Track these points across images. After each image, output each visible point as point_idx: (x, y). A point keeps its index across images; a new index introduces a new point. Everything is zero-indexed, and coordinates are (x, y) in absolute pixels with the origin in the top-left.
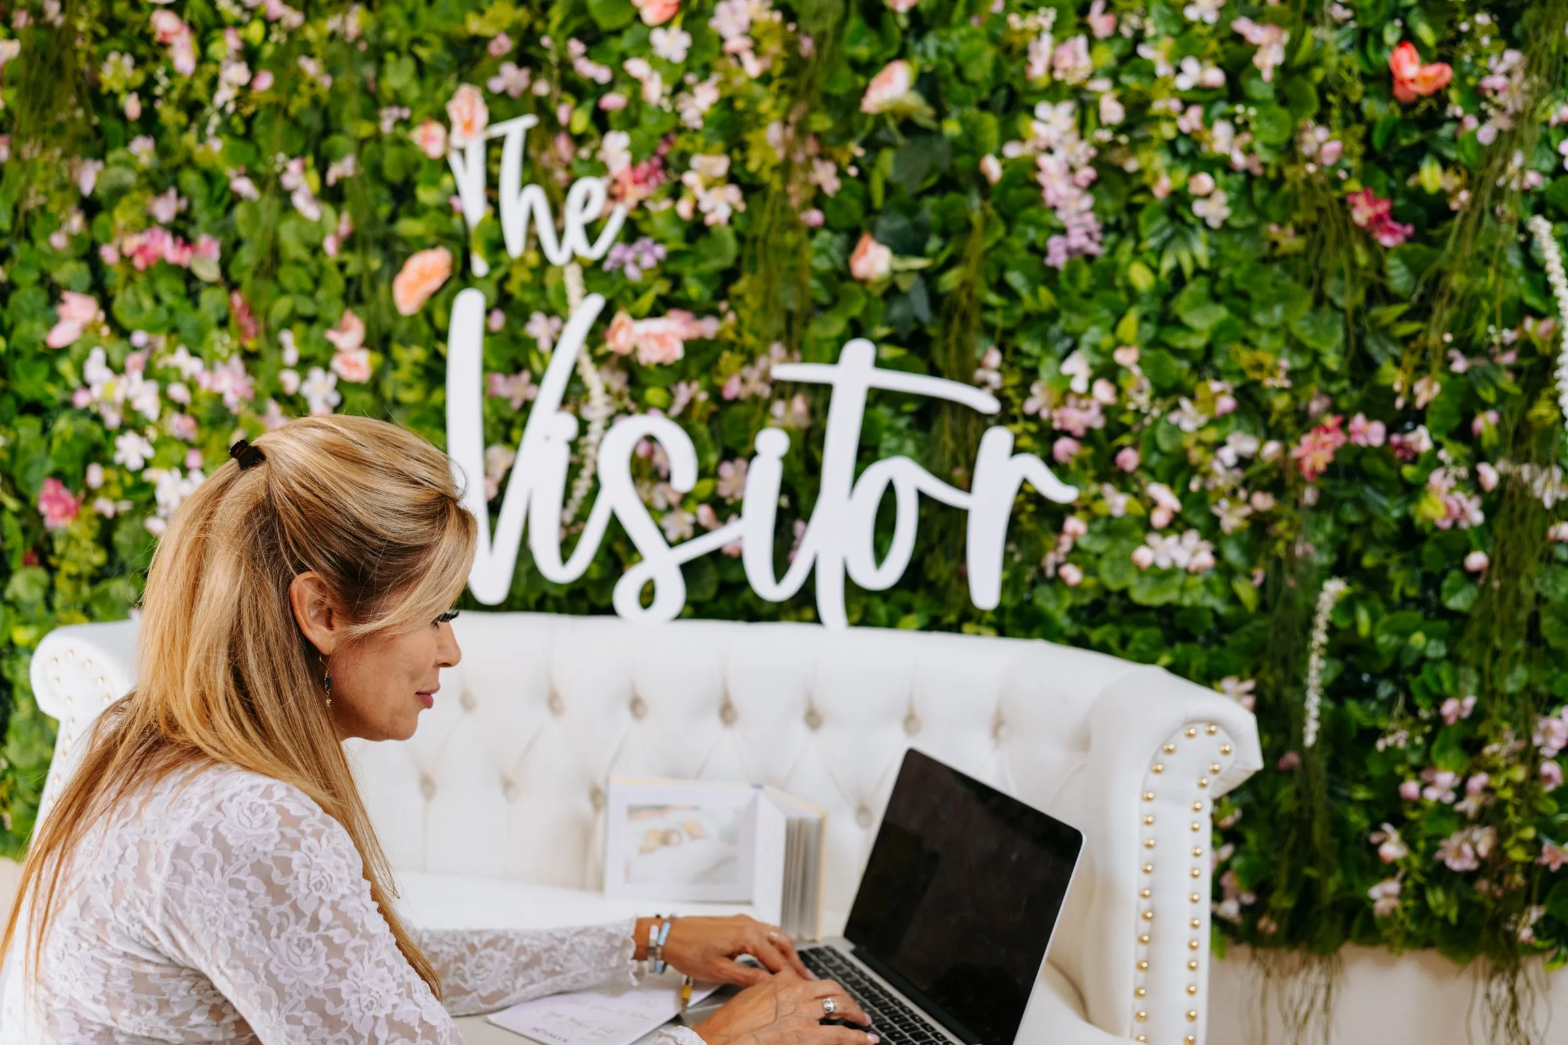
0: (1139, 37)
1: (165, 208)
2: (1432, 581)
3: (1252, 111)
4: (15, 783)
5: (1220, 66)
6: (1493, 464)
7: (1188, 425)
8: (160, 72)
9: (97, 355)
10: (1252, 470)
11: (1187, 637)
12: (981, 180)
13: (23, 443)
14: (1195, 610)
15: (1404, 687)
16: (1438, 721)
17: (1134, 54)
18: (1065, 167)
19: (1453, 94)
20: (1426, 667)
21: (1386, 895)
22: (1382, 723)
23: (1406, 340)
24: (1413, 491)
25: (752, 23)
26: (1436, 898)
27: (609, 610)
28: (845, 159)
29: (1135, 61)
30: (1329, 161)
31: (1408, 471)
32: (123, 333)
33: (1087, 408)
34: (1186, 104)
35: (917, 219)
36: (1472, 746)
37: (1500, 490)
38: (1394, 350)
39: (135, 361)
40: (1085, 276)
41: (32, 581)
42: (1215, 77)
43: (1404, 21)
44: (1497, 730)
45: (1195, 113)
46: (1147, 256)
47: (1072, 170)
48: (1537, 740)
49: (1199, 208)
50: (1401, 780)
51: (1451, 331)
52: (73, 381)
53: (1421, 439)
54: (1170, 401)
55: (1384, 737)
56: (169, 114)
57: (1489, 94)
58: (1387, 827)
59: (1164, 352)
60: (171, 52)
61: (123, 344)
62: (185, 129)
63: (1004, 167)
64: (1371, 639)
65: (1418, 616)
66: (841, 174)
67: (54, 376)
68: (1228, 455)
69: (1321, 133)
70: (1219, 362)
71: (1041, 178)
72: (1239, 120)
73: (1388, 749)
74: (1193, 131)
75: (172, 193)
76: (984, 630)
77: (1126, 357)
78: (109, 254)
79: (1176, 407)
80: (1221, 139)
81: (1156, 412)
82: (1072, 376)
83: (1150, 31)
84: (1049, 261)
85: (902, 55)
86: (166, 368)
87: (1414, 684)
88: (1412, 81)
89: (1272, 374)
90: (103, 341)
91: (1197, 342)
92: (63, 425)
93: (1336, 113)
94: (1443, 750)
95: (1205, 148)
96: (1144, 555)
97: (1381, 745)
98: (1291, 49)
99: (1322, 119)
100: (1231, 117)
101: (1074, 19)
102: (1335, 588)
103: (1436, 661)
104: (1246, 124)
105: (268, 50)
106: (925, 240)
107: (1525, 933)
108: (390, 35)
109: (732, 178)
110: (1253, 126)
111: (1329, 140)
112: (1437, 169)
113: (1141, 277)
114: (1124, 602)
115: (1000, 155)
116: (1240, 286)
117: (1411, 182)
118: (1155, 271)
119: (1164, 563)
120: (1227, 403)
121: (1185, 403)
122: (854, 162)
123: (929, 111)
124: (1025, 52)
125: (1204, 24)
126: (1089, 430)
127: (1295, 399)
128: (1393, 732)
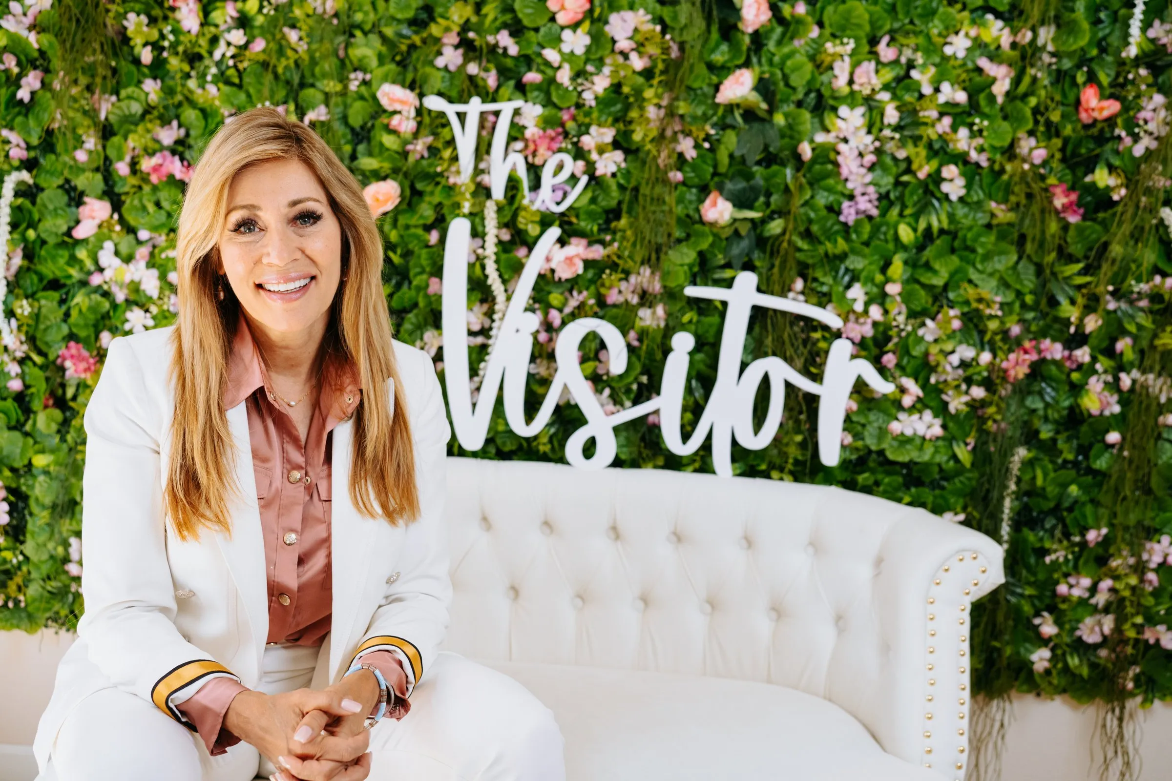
0: (911, 65)
1: (168, 136)
2: (1084, 450)
3: (986, 123)
4: (29, 573)
5: (964, 89)
6: (1128, 373)
7: (929, 338)
8: (167, 29)
9: (109, 246)
10: (970, 371)
11: (918, 482)
12: (798, 157)
13: (44, 311)
14: (927, 465)
15: (1062, 520)
16: (1084, 544)
17: (907, 76)
18: (856, 153)
19: (1119, 121)
20: (1077, 507)
21: (1042, 659)
22: (1047, 545)
23: (1079, 287)
24: (1077, 389)
25: (636, 30)
26: (1073, 661)
27: (561, 460)
28: (702, 135)
29: (907, 81)
30: (1037, 161)
31: (1075, 376)
32: (131, 230)
33: (864, 323)
34: (942, 115)
35: (752, 182)
36: (1102, 561)
37: (1132, 390)
38: (1071, 293)
39: (143, 252)
40: (867, 228)
41: (51, 419)
42: (961, 97)
43: (1089, 67)
44: (1119, 551)
45: (947, 121)
46: (908, 220)
47: (861, 155)
48: (1145, 557)
49: (945, 187)
50: (1057, 583)
51: (1113, 284)
52: (89, 265)
53: (1083, 354)
54: (919, 321)
55: (1049, 554)
56: (175, 63)
57: (1141, 122)
58: (1045, 614)
59: (917, 287)
60: (178, 15)
61: (131, 237)
62: (188, 76)
63: (813, 150)
64: (1043, 489)
65: (1073, 473)
66: (697, 146)
67: (73, 260)
68: (955, 359)
69: (1032, 142)
70: (951, 295)
71: (840, 159)
72: (975, 128)
73: (1052, 562)
74: (945, 132)
75: (175, 123)
76: (785, 476)
77: (893, 289)
78: (122, 168)
79: (923, 324)
80: (962, 140)
81: (909, 328)
82: (855, 300)
83: (920, 61)
84: (842, 218)
85: (747, 64)
86: (168, 258)
87: (1069, 518)
88: (1093, 110)
89: (989, 306)
90: (114, 236)
91: (938, 281)
92: (80, 299)
93: (1042, 128)
94: (1086, 562)
95: (951, 146)
96: (895, 427)
97: (1048, 560)
98: (1017, 82)
99: (1031, 133)
100: (971, 125)
101: (866, 48)
102: (1022, 453)
103: (1084, 504)
104: (980, 131)
105: (260, 20)
106: (756, 199)
107: (1130, 685)
108: (359, 17)
109: (616, 145)
110: (985, 133)
111: (1037, 148)
112: (1105, 171)
113: (906, 233)
114: (881, 459)
115: (812, 141)
116: (969, 243)
117: (1088, 179)
118: (915, 230)
119: (909, 432)
120: (956, 324)
121: (929, 322)
122: (707, 138)
123: (764, 106)
124: (831, 68)
125: (956, 58)
126: (863, 338)
127: (1002, 323)
128: (1055, 551)
